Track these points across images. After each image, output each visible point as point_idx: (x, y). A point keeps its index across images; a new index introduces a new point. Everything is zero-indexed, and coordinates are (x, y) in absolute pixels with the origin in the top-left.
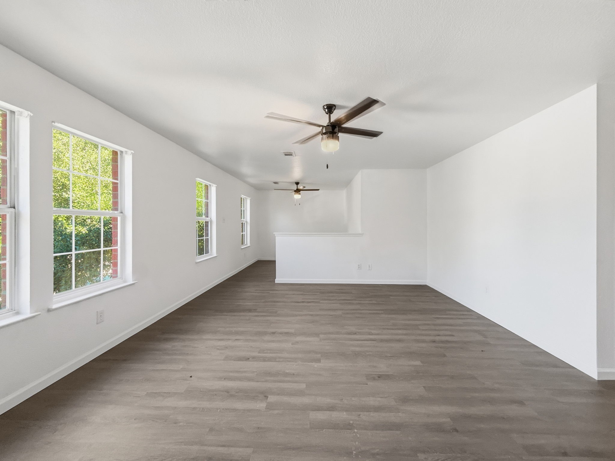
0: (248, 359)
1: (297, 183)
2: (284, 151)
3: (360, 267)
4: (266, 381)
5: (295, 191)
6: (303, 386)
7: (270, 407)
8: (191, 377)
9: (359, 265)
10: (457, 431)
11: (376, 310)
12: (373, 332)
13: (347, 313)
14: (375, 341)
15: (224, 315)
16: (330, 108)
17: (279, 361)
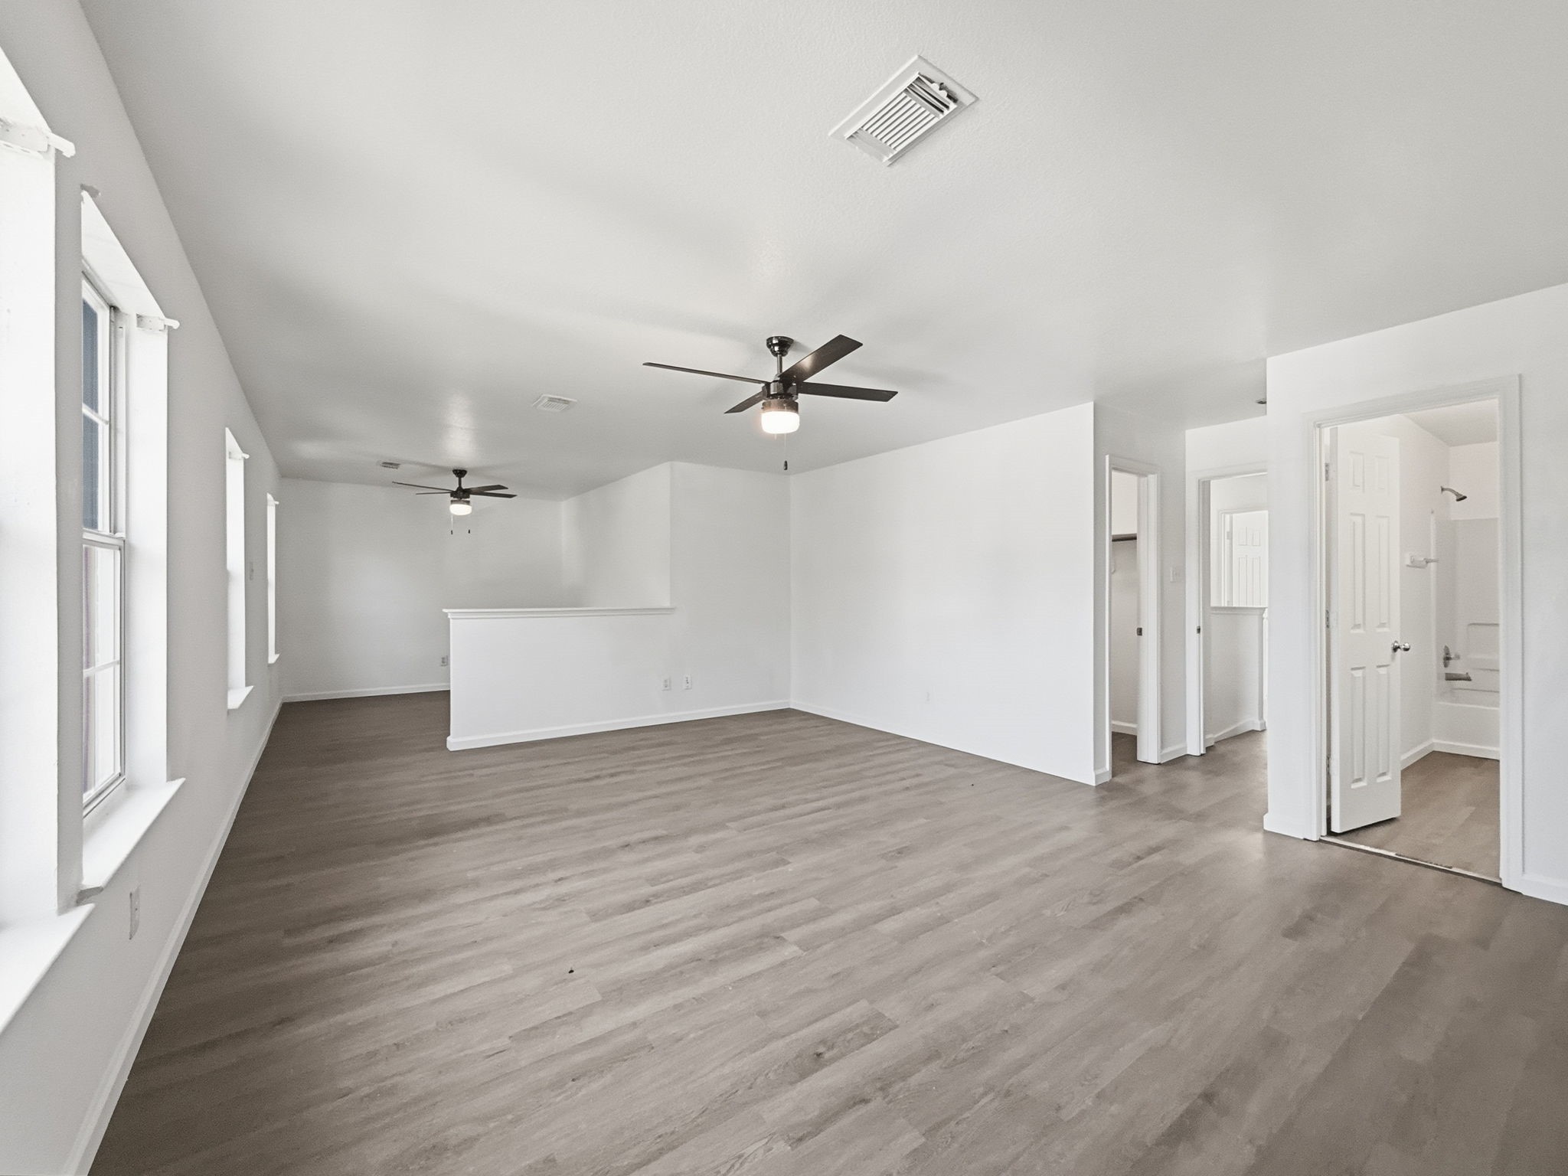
0: (648, 901)
1: (460, 473)
2: (551, 396)
3: (667, 685)
4: (741, 919)
5: (453, 494)
6: (814, 903)
7: (805, 945)
8: (571, 971)
9: (666, 681)
10: (1047, 876)
11: (768, 762)
12: (809, 796)
13: (725, 778)
14: (830, 809)
15: (418, 848)
16: (783, 345)
17: (715, 885)
